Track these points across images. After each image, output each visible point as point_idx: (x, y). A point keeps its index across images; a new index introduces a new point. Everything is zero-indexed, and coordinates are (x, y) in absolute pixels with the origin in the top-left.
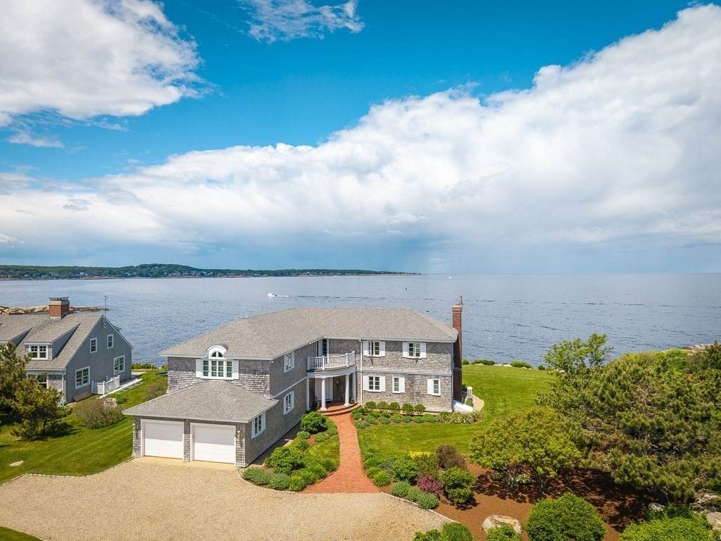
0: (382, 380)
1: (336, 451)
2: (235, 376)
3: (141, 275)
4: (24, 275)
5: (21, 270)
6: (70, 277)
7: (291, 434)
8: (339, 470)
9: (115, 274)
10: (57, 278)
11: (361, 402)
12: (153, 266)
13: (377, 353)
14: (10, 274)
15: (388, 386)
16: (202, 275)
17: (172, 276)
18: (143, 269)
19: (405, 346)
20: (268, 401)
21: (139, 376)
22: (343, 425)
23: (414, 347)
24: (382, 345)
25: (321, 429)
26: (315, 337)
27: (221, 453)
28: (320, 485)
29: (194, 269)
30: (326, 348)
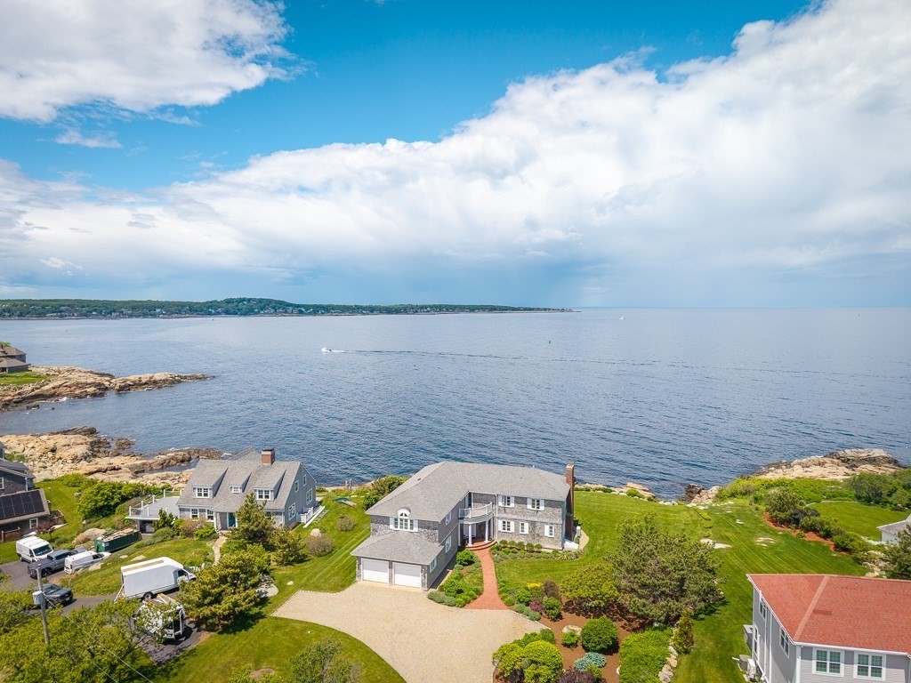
0: (512, 524)
1: (481, 580)
2: (416, 529)
3: (227, 313)
5: (88, 306)
7: (451, 565)
8: (484, 594)
9: (196, 311)
11: (497, 539)
12: (242, 300)
13: (509, 504)
15: (516, 529)
16: (301, 313)
17: (265, 313)
18: (230, 305)
19: (529, 501)
20: (437, 548)
21: (320, 503)
22: (485, 559)
23: (536, 502)
24: (512, 499)
25: (470, 562)
26: (464, 494)
27: (412, 581)
28: (473, 603)
29: (291, 305)
30: (471, 499)
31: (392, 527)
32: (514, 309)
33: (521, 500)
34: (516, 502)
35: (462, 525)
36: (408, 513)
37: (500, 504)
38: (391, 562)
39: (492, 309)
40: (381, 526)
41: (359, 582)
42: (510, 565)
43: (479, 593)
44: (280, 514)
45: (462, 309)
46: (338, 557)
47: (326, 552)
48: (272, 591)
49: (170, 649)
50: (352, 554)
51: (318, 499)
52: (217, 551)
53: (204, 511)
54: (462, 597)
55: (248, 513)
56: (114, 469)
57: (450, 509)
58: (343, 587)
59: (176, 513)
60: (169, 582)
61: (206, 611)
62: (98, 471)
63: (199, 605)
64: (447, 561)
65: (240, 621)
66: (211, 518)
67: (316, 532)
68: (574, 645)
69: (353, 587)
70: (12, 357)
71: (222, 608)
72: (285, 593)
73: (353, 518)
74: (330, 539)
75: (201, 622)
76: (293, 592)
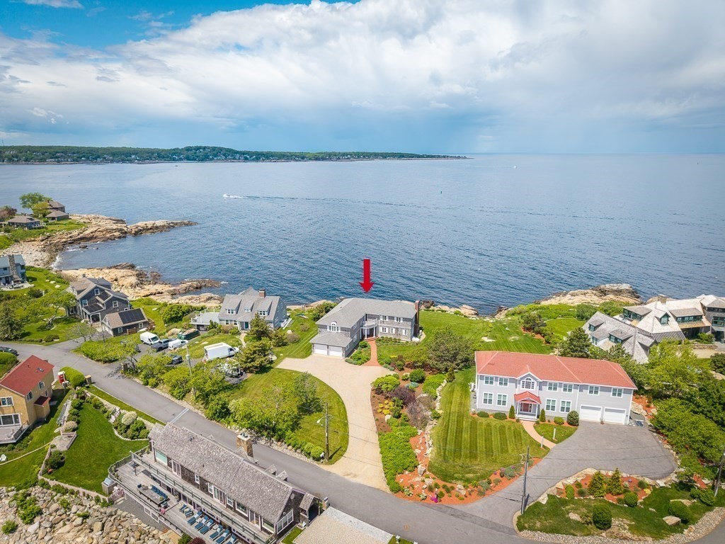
0: (387, 329)
1: (370, 354)
2: (339, 331)
3: (188, 159)
4: (81, 158)
5: (78, 153)
6: (123, 161)
7: (356, 347)
8: (371, 360)
9: (163, 157)
10: (112, 161)
11: (380, 336)
12: (198, 148)
13: (385, 320)
14: (69, 157)
15: (389, 331)
16: (246, 159)
17: (217, 160)
18: (189, 152)
19: (395, 318)
20: (350, 340)
21: (289, 316)
22: (373, 345)
23: (398, 319)
24: (387, 317)
25: (365, 346)
26: (363, 314)
27: (338, 354)
28: (365, 364)
29: (237, 152)
30: (367, 317)
31: (328, 330)
32: (419, 157)
33: (391, 318)
34: (389, 319)
35: (362, 329)
36: (334, 323)
37: (382, 319)
38: (328, 346)
39: (401, 156)
40: (323, 330)
41: (313, 354)
42: (384, 348)
43: (368, 359)
44: (271, 322)
45: (376, 156)
46: (302, 344)
47: (296, 341)
48: (274, 358)
49: (236, 379)
50: (310, 342)
51: (288, 314)
52: (242, 340)
53: (231, 321)
54: (360, 361)
55: (257, 322)
56: (159, 293)
57: (356, 322)
58: (306, 356)
59: (218, 322)
60: (227, 354)
61: (249, 365)
62: (151, 294)
63: (246, 362)
64: (355, 346)
65: (263, 369)
66: (236, 324)
67: (289, 332)
68: (407, 380)
69: (311, 356)
70: (56, 209)
71: (257, 363)
72: (280, 359)
73: (307, 325)
74: (297, 335)
75: (246, 370)
76: (284, 358)
